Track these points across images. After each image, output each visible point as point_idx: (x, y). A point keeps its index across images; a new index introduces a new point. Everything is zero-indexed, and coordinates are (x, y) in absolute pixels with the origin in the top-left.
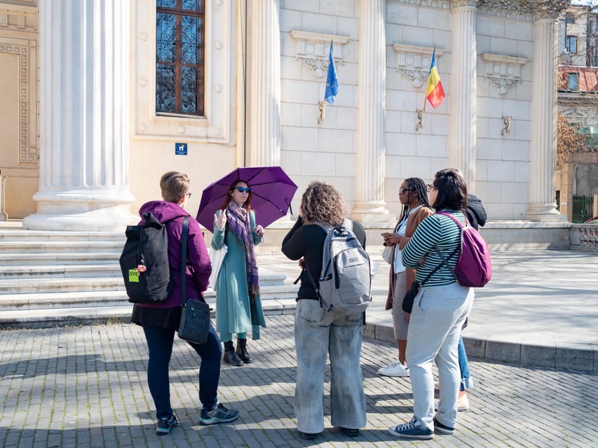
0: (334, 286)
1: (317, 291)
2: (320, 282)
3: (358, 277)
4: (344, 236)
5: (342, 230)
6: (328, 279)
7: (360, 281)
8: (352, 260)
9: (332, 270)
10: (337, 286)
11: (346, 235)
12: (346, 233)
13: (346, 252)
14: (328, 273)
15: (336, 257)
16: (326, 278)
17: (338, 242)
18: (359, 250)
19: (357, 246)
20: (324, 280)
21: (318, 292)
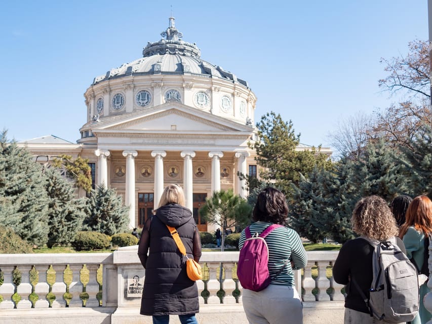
0: (386, 296)
1: (366, 301)
2: (371, 293)
3: (409, 287)
4: (390, 249)
5: (388, 244)
6: (380, 290)
7: (411, 292)
8: (401, 272)
9: (384, 282)
10: (390, 296)
11: (392, 249)
12: (392, 247)
13: (396, 265)
14: (379, 285)
15: (388, 269)
16: (378, 289)
17: (387, 255)
18: (407, 262)
19: (404, 259)
20: (375, 290)
21: (368, 302)
